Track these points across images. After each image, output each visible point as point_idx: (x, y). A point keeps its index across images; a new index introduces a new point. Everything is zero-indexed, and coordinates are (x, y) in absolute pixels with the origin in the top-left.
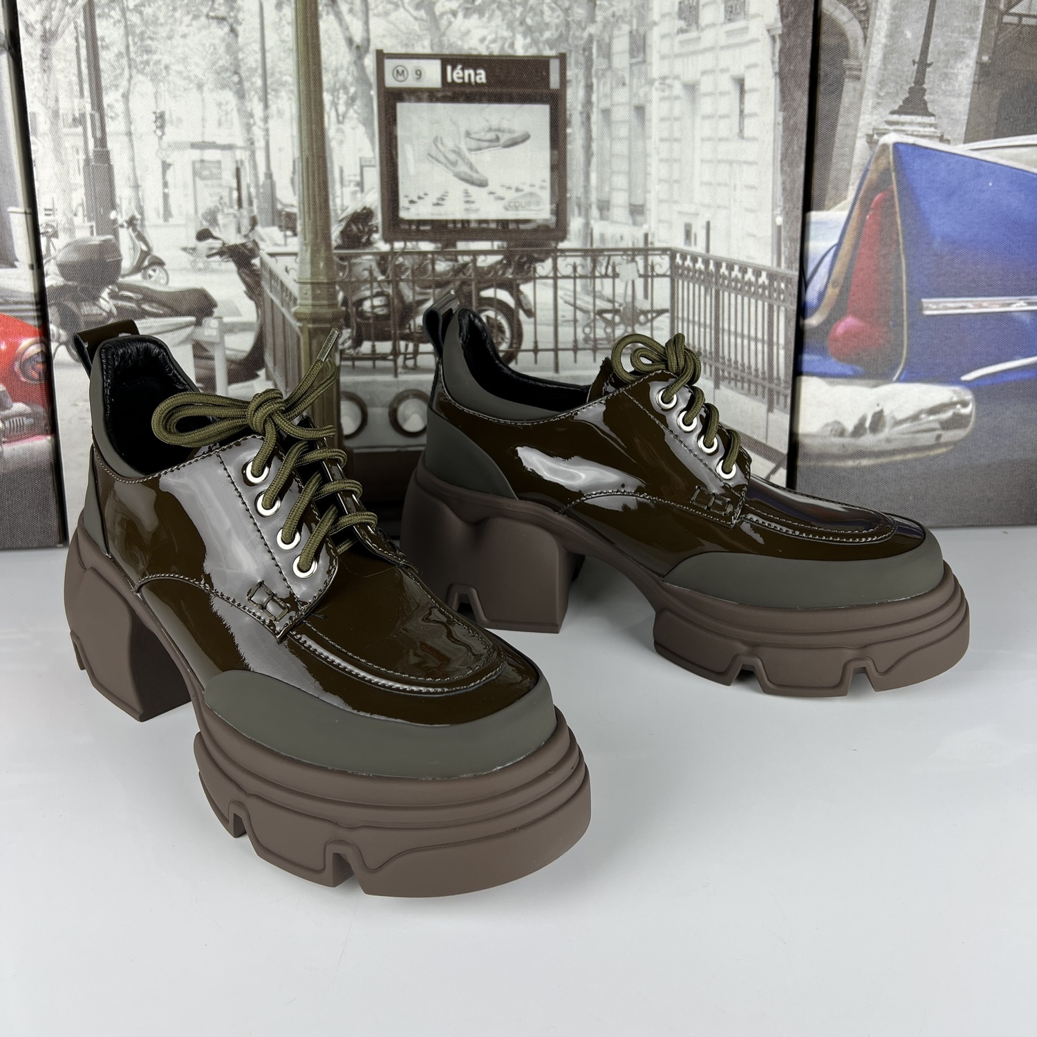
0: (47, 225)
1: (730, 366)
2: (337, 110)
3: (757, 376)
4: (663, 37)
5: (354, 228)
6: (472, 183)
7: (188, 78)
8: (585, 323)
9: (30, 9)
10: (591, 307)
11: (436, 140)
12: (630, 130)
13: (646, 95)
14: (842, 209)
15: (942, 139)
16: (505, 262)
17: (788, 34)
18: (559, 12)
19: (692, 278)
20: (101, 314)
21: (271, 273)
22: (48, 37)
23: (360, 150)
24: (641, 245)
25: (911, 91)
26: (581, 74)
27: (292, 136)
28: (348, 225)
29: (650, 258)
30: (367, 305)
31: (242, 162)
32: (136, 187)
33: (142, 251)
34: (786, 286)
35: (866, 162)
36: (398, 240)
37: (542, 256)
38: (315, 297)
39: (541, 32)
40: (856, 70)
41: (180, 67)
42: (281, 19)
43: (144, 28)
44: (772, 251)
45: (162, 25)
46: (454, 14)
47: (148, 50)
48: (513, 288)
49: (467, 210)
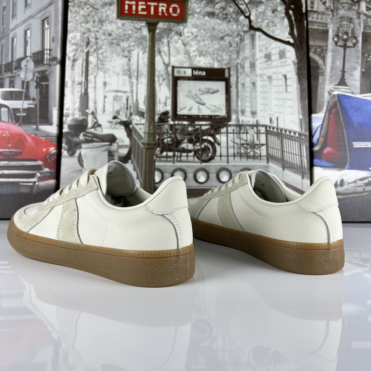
0: (66, 113)
1: (288, 163)
2: (159, 82)
3: (297, 167)
4: (260, 63)
5: (163, 117)
6: (200, 104)
7: (115, 73)
8: (237, 148)
9: (70, 53)
10: (239, 143)
11: (189, 91)
12: (251, 89)
13: (255, 79)
14: (323, 113)
15: (352, 93)
16: (211, 128)
17: (299, 63)
18: (228, 56)
19: (273, 134)
20: (79, 141)
21: (136, 130)
22: (74, 61)
23: (166, 94)
24: (255, 123)
25: (341, 79)
26: (235, 73)
27: (145, 89)
28: (161, 116)
29: (259, 128)
30: (165, 141)
31: (129, 96)
32: (95, 103)
33: (95, 122)
34: (305, 138)
35: (329, 99)
36: (176, 120)
37: (223, 126)
38: (149, 137)
39: (222, 61)
40: (322, 73)
41: (113, 69)
42: (144, 57)
43: (103, 59)
44: (299, 127)
45: (108, 58)
46: (196, 56)
47: (103, 65)
48: (213, 136)
49: (199, 112)
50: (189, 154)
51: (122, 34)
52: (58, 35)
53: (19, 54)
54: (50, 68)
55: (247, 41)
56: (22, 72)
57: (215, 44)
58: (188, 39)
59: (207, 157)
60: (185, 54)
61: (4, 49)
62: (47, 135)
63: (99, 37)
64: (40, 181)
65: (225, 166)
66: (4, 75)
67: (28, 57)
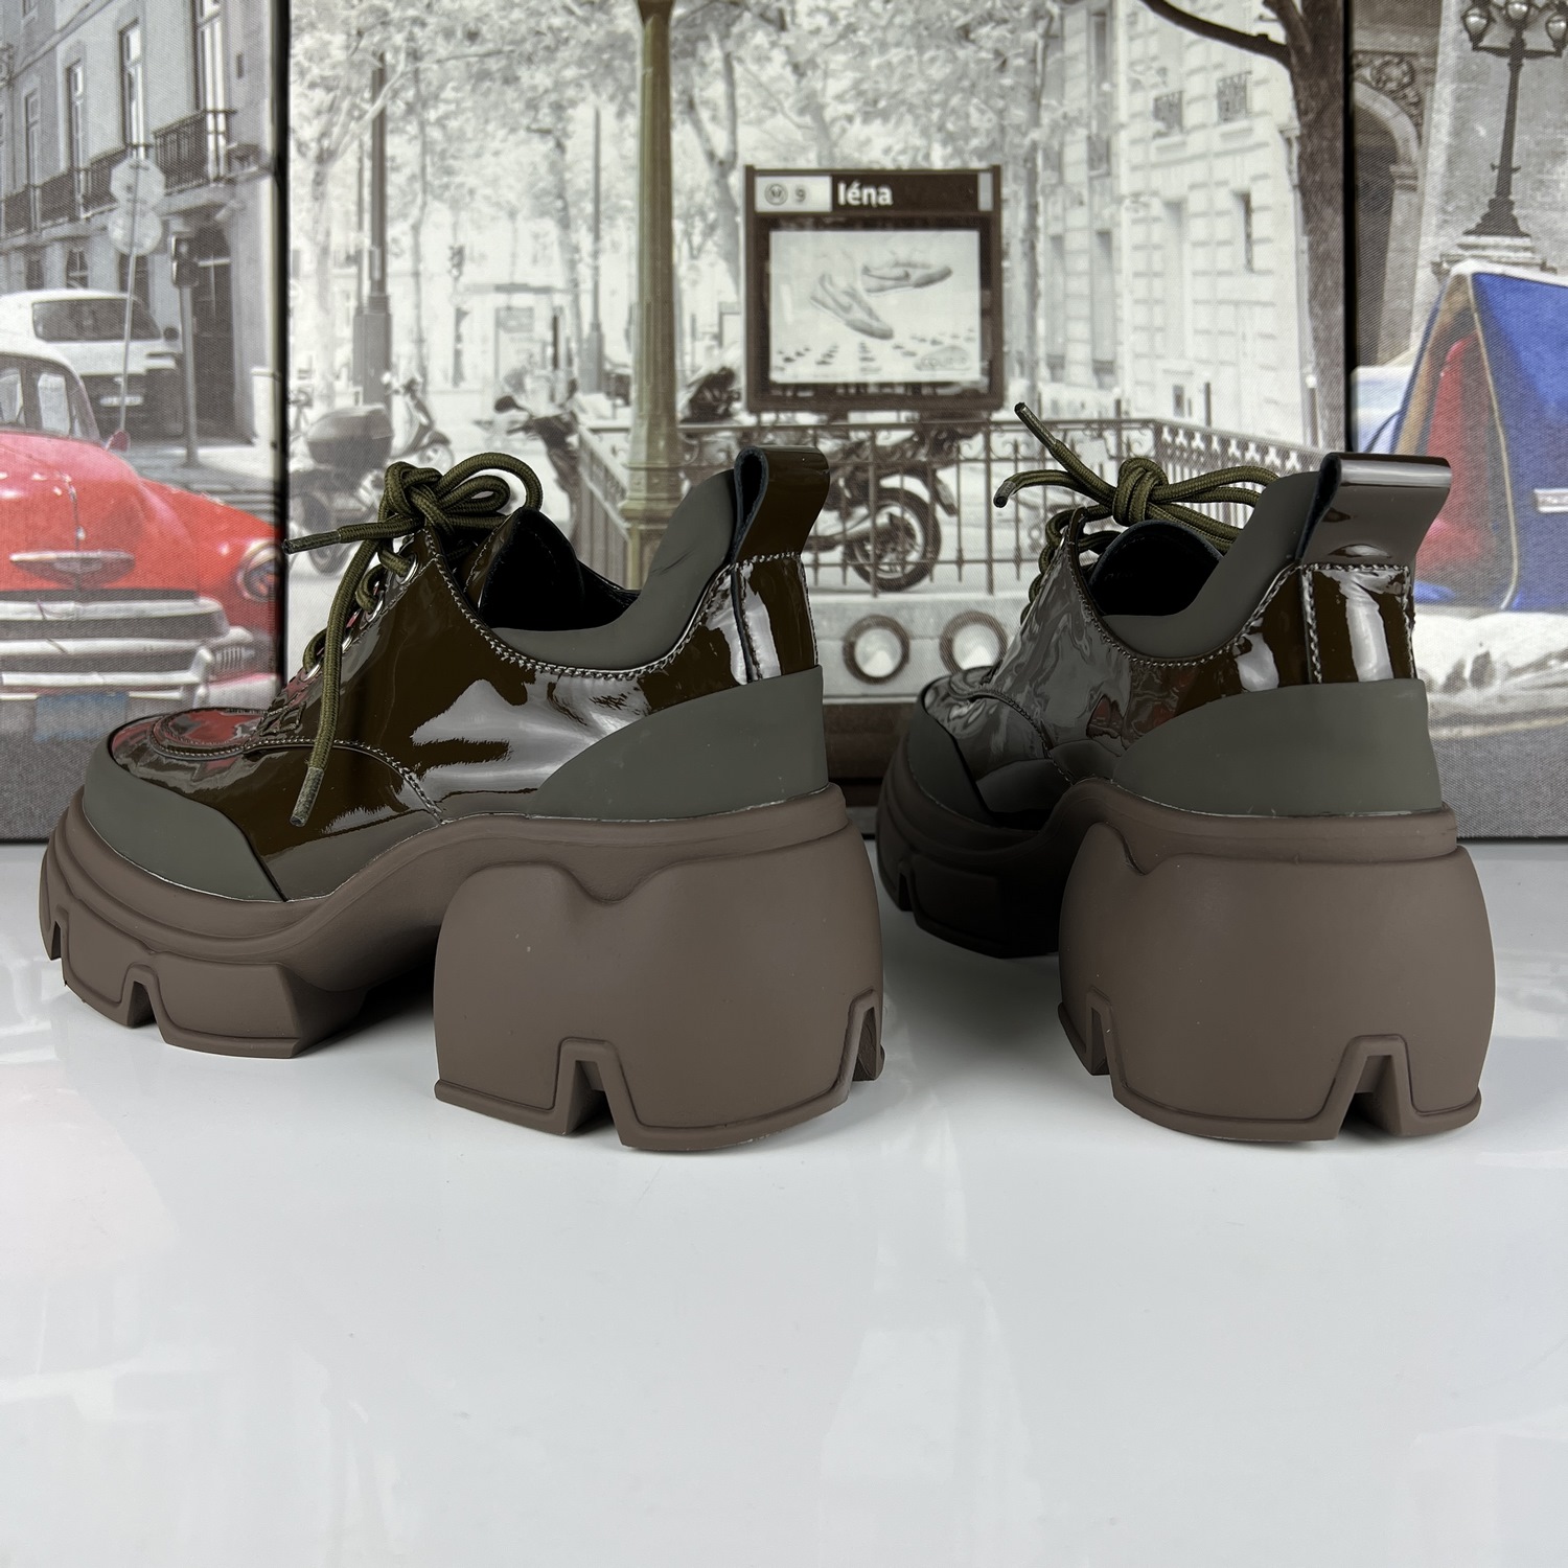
0: (301, 391)
2: (690, 242)
4: (1134, 142)
5: (708, 395)
6: (871, 333)
7: (498, 205)
8: (1031, 523)
9: (306, 125)
10: (1039, 501)
11: (822, 279)
12: (1091, 262)
13: (1112, 217)
14: (1403, 364)
15: (1543, 267)
16: (916, 439)
17: (1310, 136)
18: (990, 115)
19: (1187, 461)
20: (359, 510)
21: (593, 457)
22: (324, 158)
23: (720, 292)
24: (1111, 414)
25: (1492, 203)
26: (1022, 192)
27: (629, 276)
28: (700, 391)
29: (1125, 434)
31: (561, 309)
32: (420, 341)
33: (421, 426)
35: (1433, 300)
36: (767, 410)
37: (969, 431)
38: (650, 487)
39: (967, 140)
40: (1409, 178)
41: (488, 191)
42: (622, 131)
43: (445, 145)
44: (1304, 425)
45: (470, 140)
46: (850, 119)
47: (449, 172)
48: (926, 474)
49: (864, 370)
50: (825, 557)
51: (523, 29)
52: (259, 44)
53: (99, 138)
54: (233, 196)
55: (1077, 43)
56: (115, 213)
57: (933, 60)
58: (813, 44)
59: (899, 568)
60: (802, 111)
61: (37, 117)
62: (235, 485)
63: (425, 49)
64: (212, 682)
65: (978, 603)
66: (42, 229)
67: (136, 147)
